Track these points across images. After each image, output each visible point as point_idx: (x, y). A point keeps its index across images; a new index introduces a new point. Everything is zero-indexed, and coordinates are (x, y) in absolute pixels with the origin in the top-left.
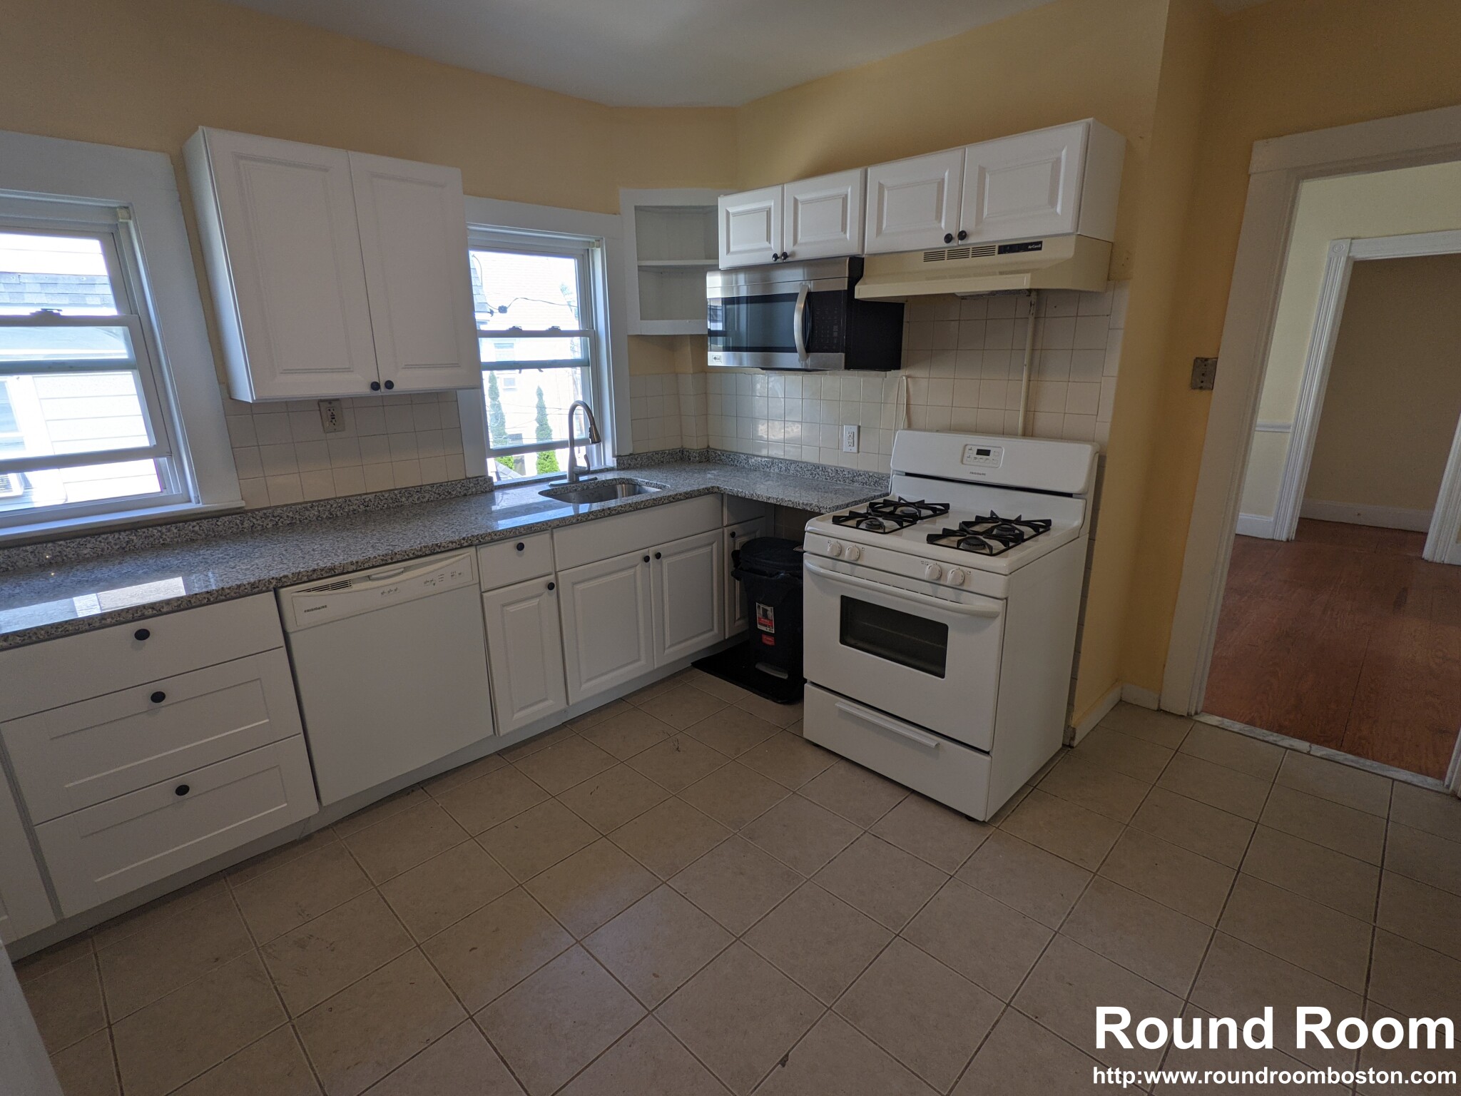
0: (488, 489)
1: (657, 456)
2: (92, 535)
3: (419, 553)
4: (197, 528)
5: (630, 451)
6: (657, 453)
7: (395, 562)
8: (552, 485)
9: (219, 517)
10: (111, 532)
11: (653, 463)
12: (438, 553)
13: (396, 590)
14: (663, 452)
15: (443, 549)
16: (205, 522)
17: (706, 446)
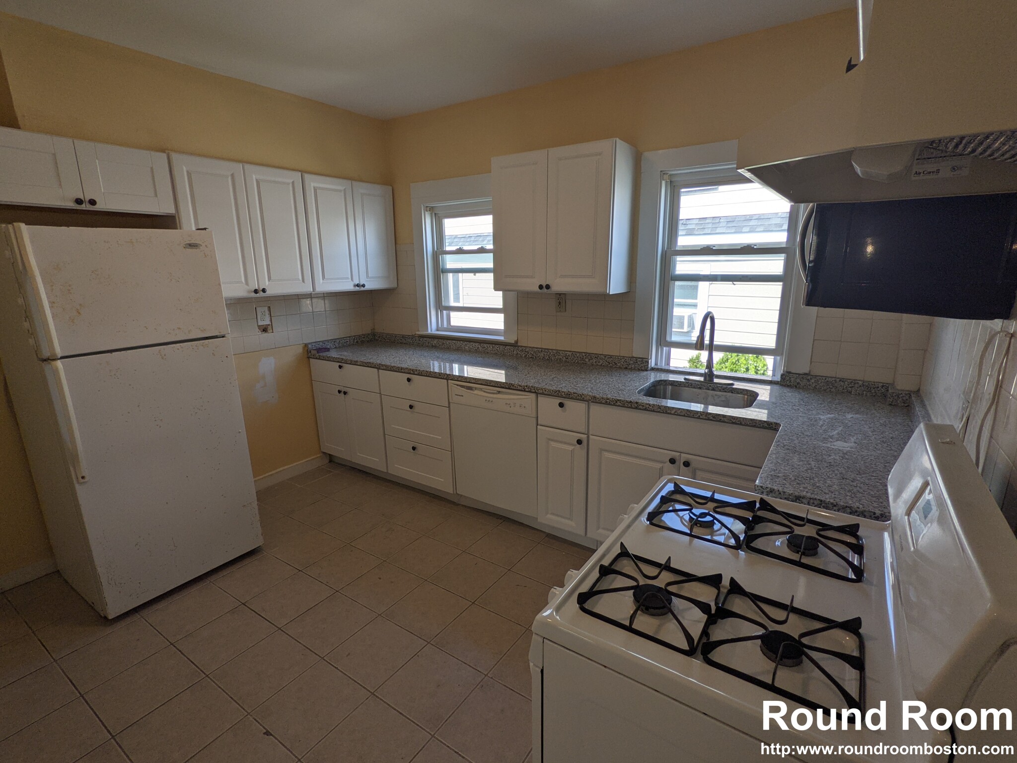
0: (643, 368)
1: (842, 384)
5: (807, 371)
6: (842, 380)
8: (685, 379)
9: (506, 345)
11: (833, 390)
13: (492, 401)
14: (854, 382)
17: (916, 389)
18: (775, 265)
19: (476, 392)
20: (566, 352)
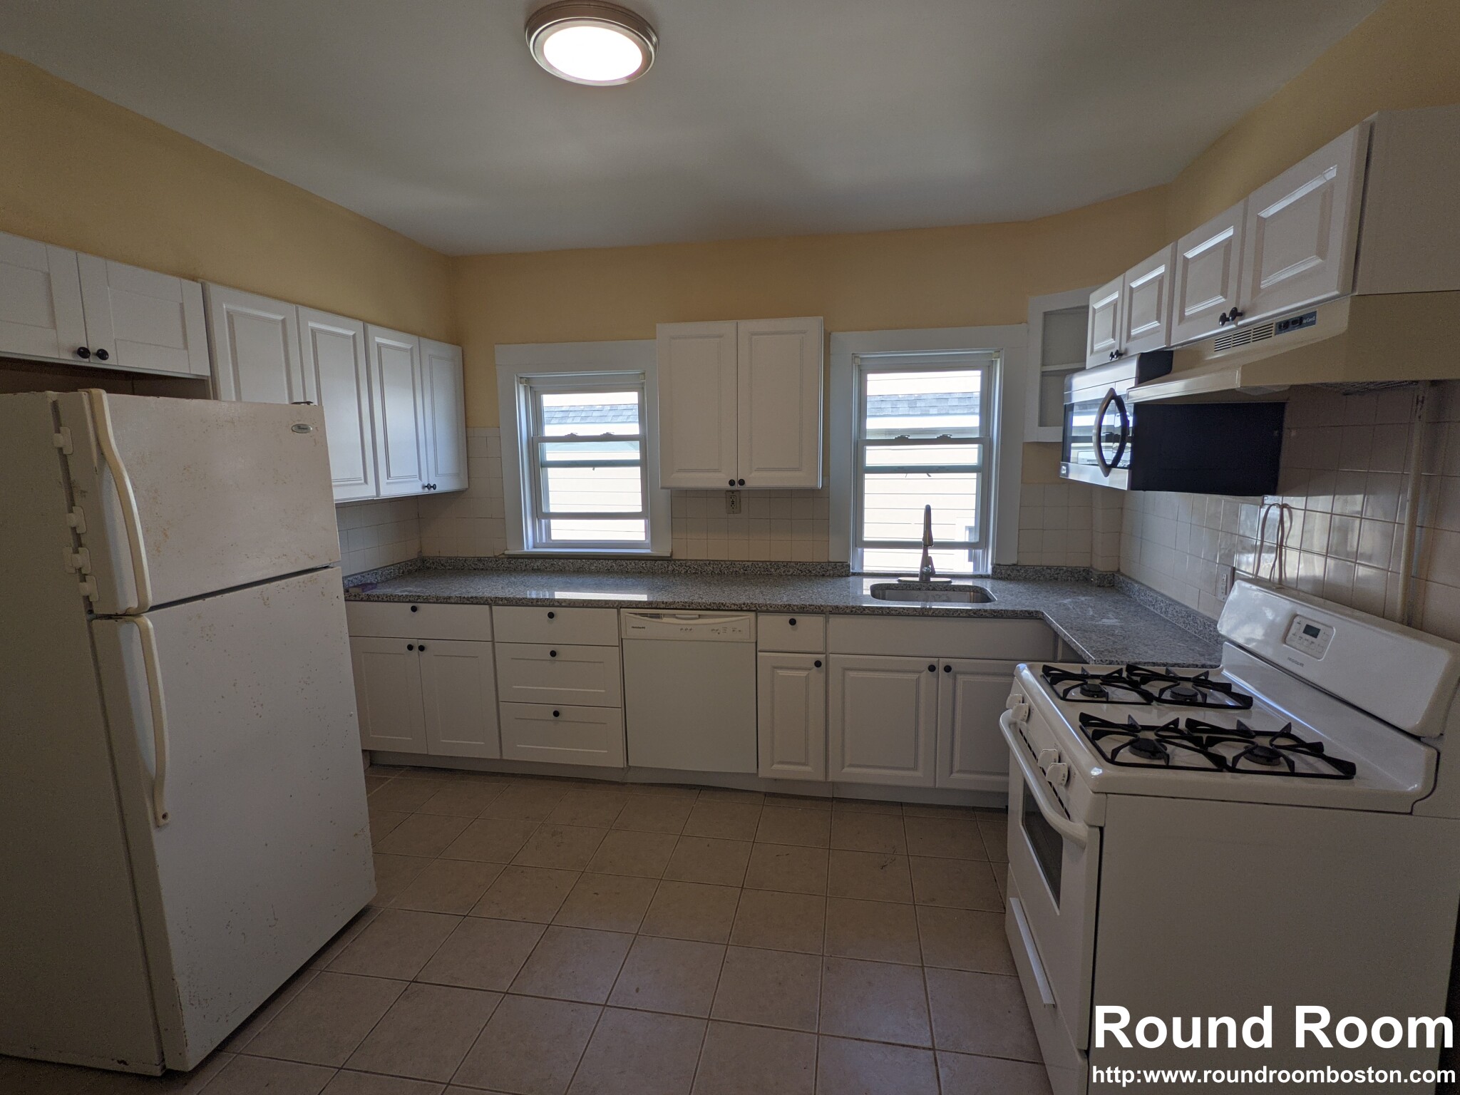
0: (844, 574)
1: (1049, 571)
2: (596, 559)
3: (709, 607)
4: (644, 565)
5: (1015, 562)
6: (1048, 568)
7: (691, 609)
8: (899, 581)
10: (605, 559)
11: (1042, 578)
12: (723, 610)
13: (691, 630)
14: (1059, 568)
15: (727, 608)
16: (649, 562)
17: (1116, 569)
18: (969, 455)
19: (665, 620)
20: (744, 563)
